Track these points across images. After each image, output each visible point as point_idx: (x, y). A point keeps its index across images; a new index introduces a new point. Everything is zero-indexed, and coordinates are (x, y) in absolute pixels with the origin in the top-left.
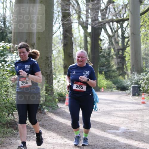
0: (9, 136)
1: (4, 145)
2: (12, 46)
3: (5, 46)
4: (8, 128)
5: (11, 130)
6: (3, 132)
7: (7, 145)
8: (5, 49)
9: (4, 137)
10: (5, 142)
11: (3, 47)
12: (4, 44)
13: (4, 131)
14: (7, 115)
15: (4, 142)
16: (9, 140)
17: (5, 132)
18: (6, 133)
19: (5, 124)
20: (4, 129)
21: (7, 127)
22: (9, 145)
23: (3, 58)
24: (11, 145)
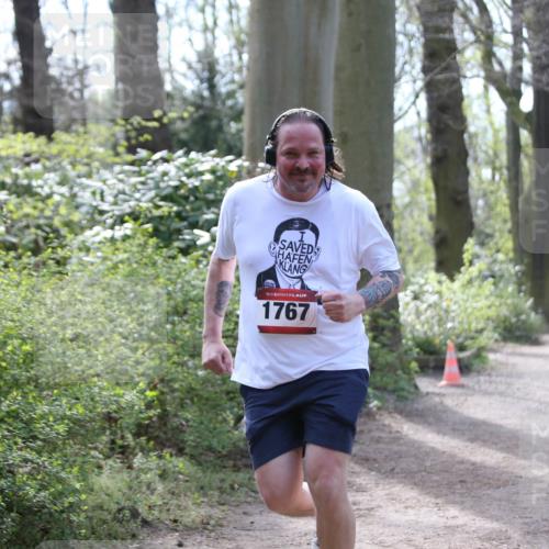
0: (242, 499)
1: (226, 531)
2: (248, 167)
3: (219, 167)
4: (236, 469)
5: (248, 476)
6: (219, 485)
7: (235, 532)
8: (219, 178)
9: (223, 504)
10: (229, 522)
11: (213, 172)
12: (217, 160)
13: (223, 481)
14: (232, 422)
15: (225, 523)
16: (245, 513)
17: (226, 485)
18: (232, 488)
19: (226, 456)
20: (221, 475)
21: (235, 466)
22: (243, 533)
23: (213, 213)
24: (251, 533)
